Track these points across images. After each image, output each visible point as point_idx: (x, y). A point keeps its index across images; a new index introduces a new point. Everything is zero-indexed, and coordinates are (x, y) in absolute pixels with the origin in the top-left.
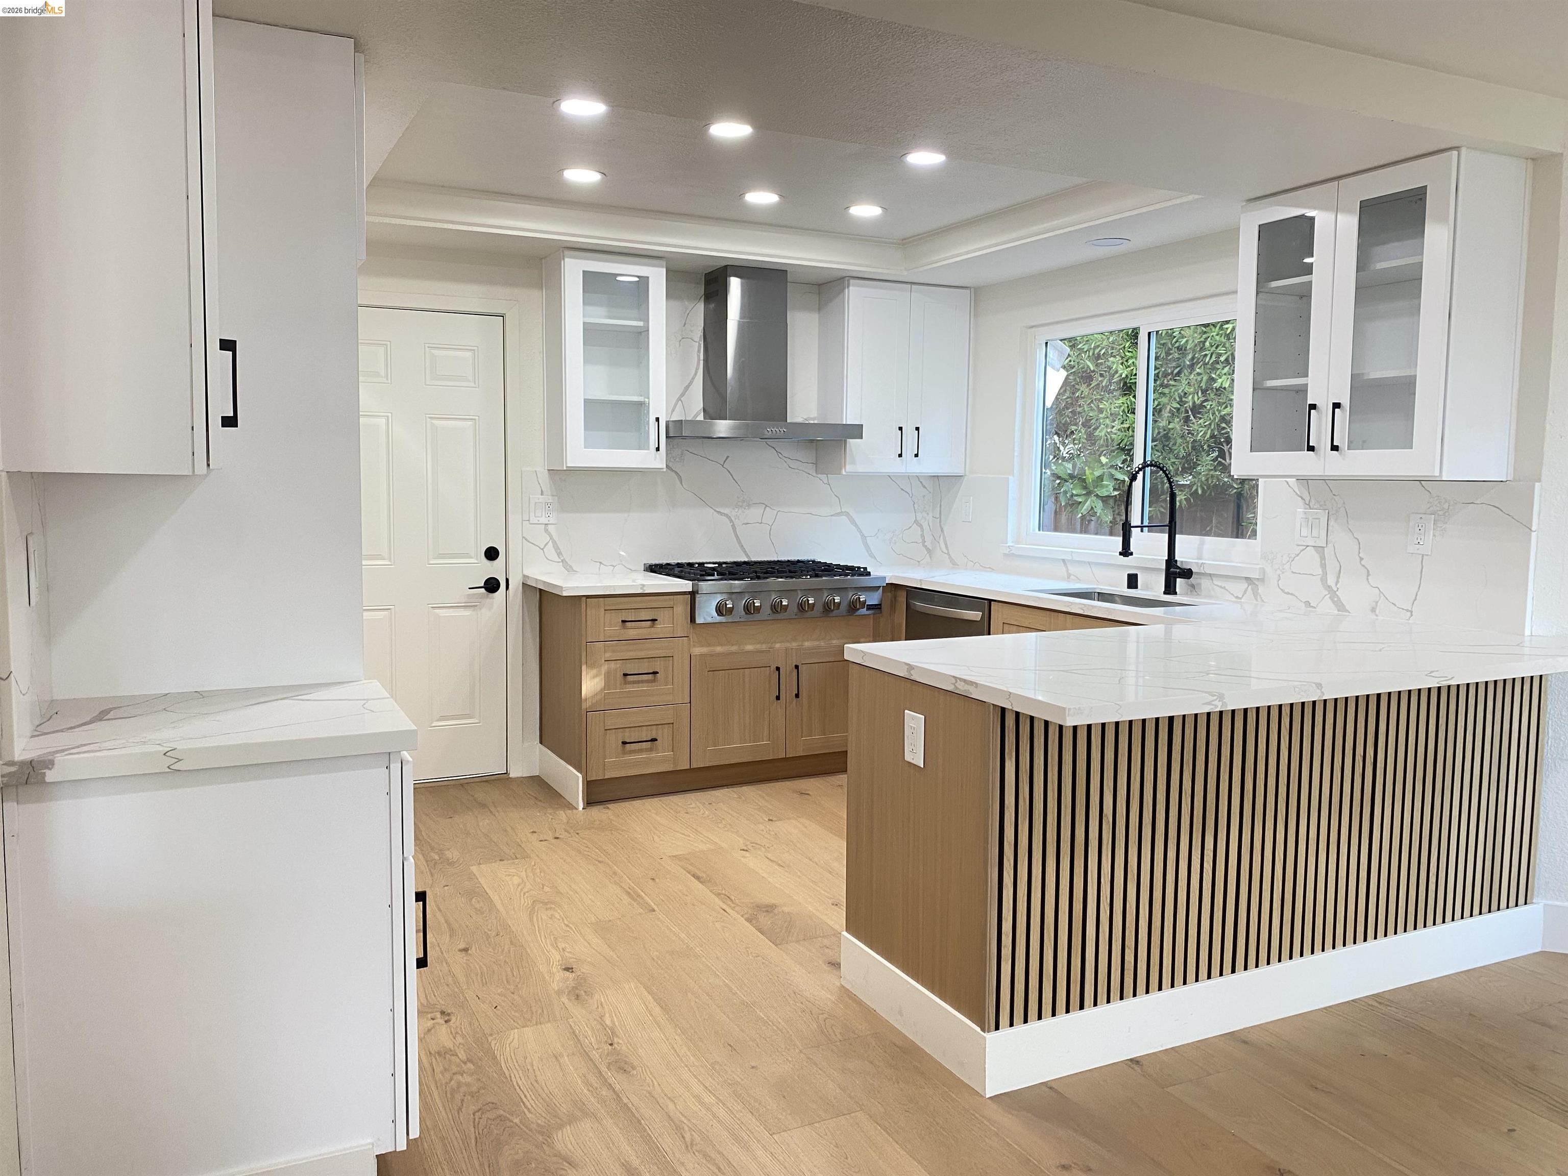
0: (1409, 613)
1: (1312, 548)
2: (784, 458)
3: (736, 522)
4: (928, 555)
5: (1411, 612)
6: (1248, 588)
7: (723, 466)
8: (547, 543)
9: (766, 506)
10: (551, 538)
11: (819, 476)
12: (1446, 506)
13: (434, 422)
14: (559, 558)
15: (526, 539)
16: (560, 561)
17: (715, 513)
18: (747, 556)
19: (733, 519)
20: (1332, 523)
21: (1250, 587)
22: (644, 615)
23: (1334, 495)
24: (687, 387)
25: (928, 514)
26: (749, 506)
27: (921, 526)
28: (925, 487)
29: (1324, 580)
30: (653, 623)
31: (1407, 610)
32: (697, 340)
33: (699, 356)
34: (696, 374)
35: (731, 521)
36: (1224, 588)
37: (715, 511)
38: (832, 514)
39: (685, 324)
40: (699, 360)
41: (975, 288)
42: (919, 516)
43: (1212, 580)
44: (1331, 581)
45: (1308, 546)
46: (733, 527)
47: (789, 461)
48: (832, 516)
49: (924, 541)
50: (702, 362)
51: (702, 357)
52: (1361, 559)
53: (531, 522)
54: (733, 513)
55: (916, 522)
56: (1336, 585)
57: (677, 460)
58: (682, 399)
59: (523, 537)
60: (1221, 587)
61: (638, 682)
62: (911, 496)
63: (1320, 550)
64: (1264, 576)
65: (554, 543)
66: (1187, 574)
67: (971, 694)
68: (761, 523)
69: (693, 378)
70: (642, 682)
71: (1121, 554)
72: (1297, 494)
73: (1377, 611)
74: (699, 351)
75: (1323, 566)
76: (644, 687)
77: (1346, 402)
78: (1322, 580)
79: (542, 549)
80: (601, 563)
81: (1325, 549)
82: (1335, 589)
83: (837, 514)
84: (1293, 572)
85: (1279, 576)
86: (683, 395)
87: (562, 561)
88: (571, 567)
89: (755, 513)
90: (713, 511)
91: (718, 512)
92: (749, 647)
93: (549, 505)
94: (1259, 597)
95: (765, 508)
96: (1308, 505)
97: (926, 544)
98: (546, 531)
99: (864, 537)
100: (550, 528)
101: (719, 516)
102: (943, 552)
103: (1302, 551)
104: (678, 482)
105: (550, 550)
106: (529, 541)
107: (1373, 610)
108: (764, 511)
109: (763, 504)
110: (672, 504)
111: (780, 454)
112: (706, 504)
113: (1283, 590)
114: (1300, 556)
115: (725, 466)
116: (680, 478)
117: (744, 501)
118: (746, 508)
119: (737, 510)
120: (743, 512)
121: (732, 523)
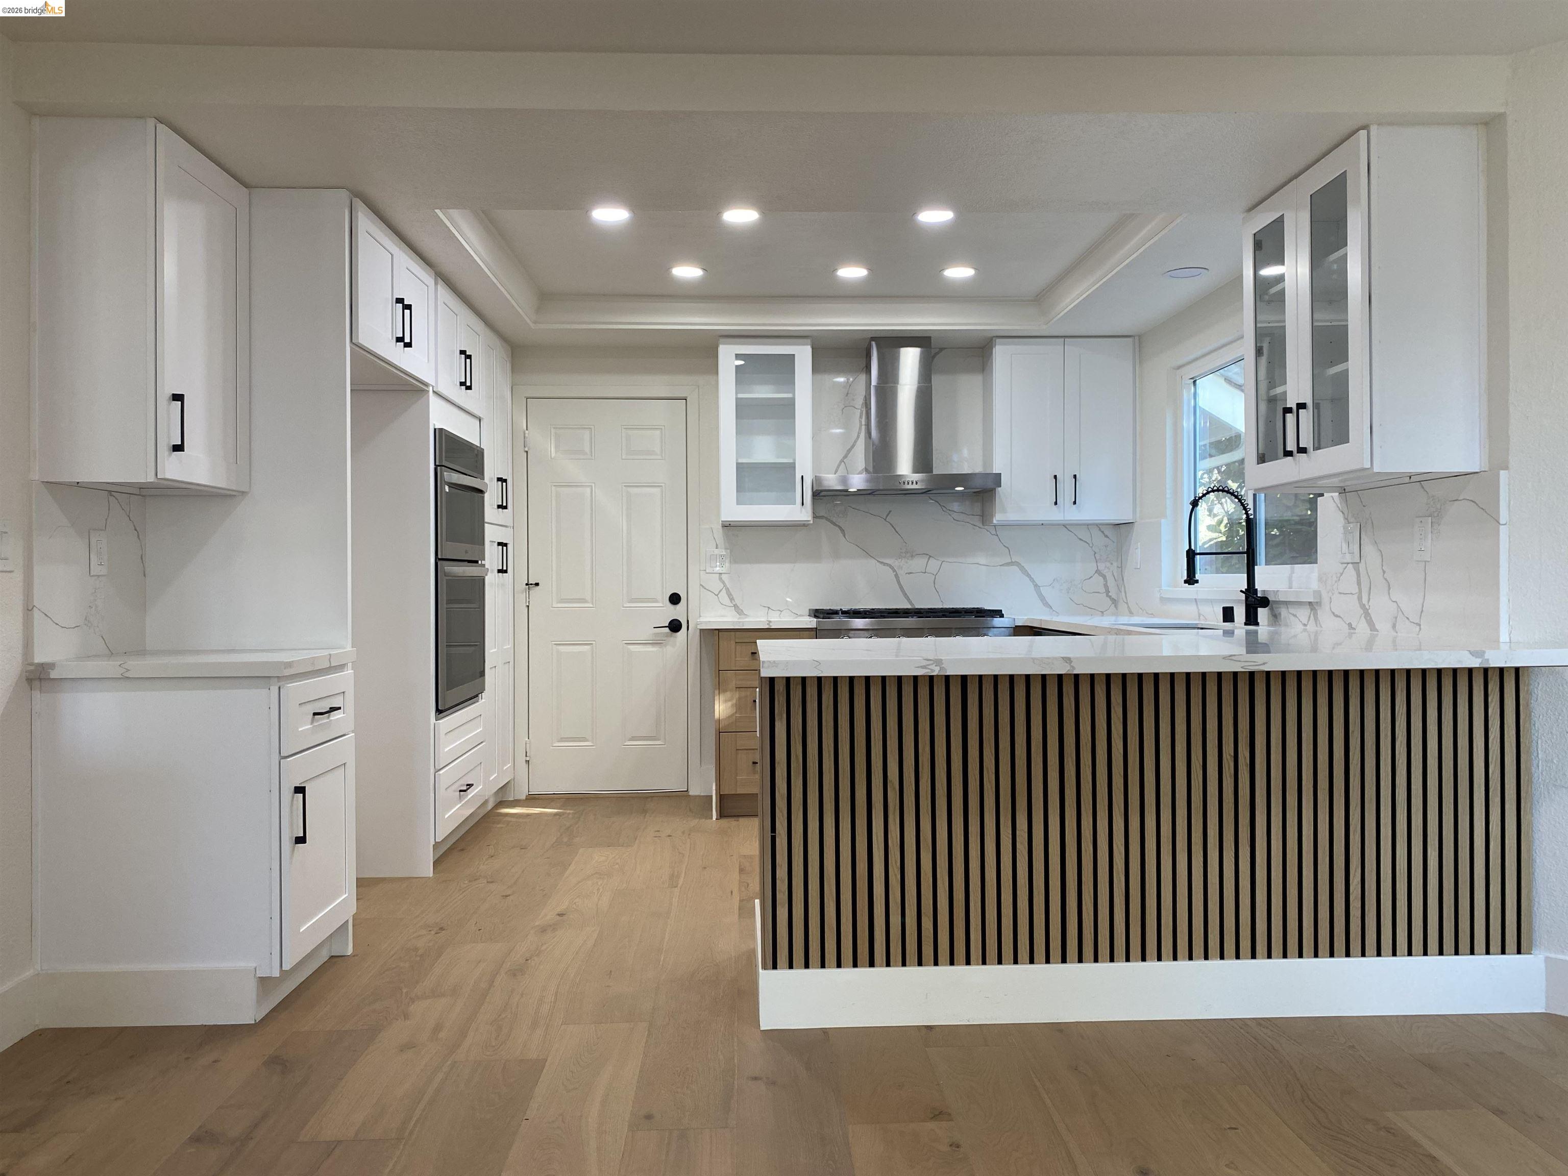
0: (1418, 627)
1: (1351, 565)
2: (948, 511)
3: (900, 572)
4: (1113, 605)
5: (1420, 625)
6: (1311, 613)
7: (885, 520)
8: (721, 590)
9: (930, 556)
10: (725, 585)
11: (986, 527)
12: (1439, 506)
13: (630, 489)
14: (731, 602)
15: (703, 586)
16: (732, 604)
17: (878, 564)
18: (911, 603)
19: (896, 569)
20: (1363, 535)
23: (1364, 506)
24: (849, 451)
25: (1112, 564)
26: (912, 556)
27: (1104, 577)
28: (1106, 536)
29: (1360, 598)
31: (1416, 624)
32: (860, 407)
33: (861, 422)
34: (858, 437)
35: (894, 571)
37: (878, 561)
38: (1001, 564)
39: (848, 394)
40: (861, 425)
41: (1140, 336)
42: (1101, 566)
43: (1288, 608)
44: (1365, 601)
45: (1348, 563)
46: (897, 576)
47: (954, 515)
48: (1000, 566)
49: (1107, 592)
50: (863, 427)
51: (863, 423)
52: (1384, 572)
53: (707, 571)
54: (896, 563)
55: (1098, 572)
56: (1368, 603)
57: (841, 515)
58: (845, 461)
59: (701, 585)
60: (1294, 615)
62: (1091, 545)
63: (1356, 566)
64: (1321, 600)
65: (727, 590)
66: (1265, 602)
68: (925, 572)
69: (855, 442)
71: (1186, 582)
72: (1339, 508)
73: (1397, 628)
74: (861, 417)
75: (1359, 583)
77: (1310, 403)
78: (1358, 598)
79: (717, 595)
80: (769, 608)
81: (1360, 565)
82: (1367, 607)
83: (1008, 564)
84: (1340, 593)
85: (1330, 598)
86: (846, 457)
87: (734, 605)
88: (742, 610)
89: (918, 563)
90: (876, 562)
91: (882, 563)
93: (723, 557)
94: (1318, 622)
95: (929, 559)
96: (1347, 520)
97: (1110, 594)
98: (720, 579)
99: (1036, 586)
100: (724, 577)
101: (882, 566)
103: (1344, 569)
104: (841, 534)
105: (723, 597)
106: (705, 588)
107: (1394, 627)
108: (928, 561)
109: (927, 555)
110: (836, 555)
111: (944, 507)
112: (869, 555)
113: (1333, 613)
114: (1343, 575)
115: (887, 520)
116: (843, 531)
117: (907, 552)
118: (910, 558)
119: (900, 560)
120: (906, 562)
121: (895, 573)
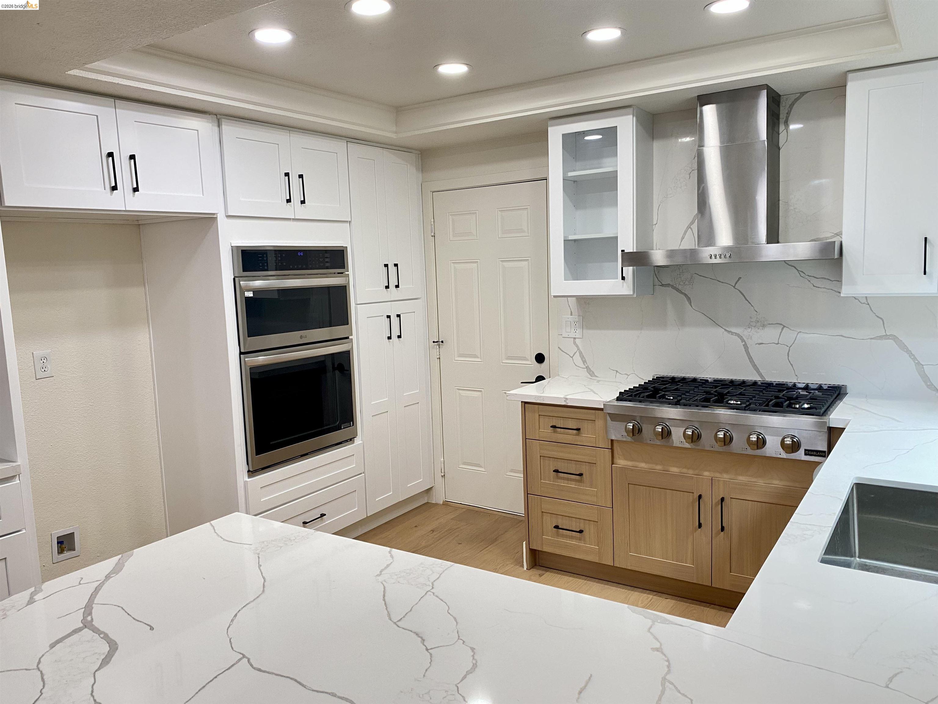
2: (807, 277)
3: (749, 343)
7: (734, 287)
8: (575, 353)
9: (784, 326)
10: (578, 349)
13: (505, 264)
14: (583, 365)
15: (561, 349)
16: (585, 367)
17: (726, 333)
18: (760, 375)
19: (745, 339)
22: (570, 424)
24: (696, 216)
26: (764, 326)
30: (579, 432)
35: (743, 340)
37: (725, 330)
38: (872, 337)
46: (746, 347)
47: (814, 281)
48: (871, 339)
53: (565, 336)
54: (745, 332)
57: (687, 283)
58: (691, 227)
59: (559, 348)
61: (568, 479)
65: (581, 353)
68: (778, 344)
70: (571, 480)
76: (573, 485)
79: (572, 357)
80: (617, 371)
83: (882, 338)
86: (692, 223)
87: (586, 367)
88: (593, 373)
89: (770, 334)
90: (723, 330)
91: (729, 332)
92: (674, 470)
93: (576, 323)
95: (782, 329)
98: (575, 343)
99: (919, 365)
100: (577, 341)
101: (729, 335)
104: (687, 302)
105: (577, 357)
106: (562, 351)
108: (781, 333)
109: (781, 324)
110: (682, 322)
111: (802, 272)
112: (715, 324)
115: (736, 287)
116: (689, 299)
117: (758, 321)
118: (761, 328)
119: (749, 330)
120: (757, 332)
121: (744, 343)
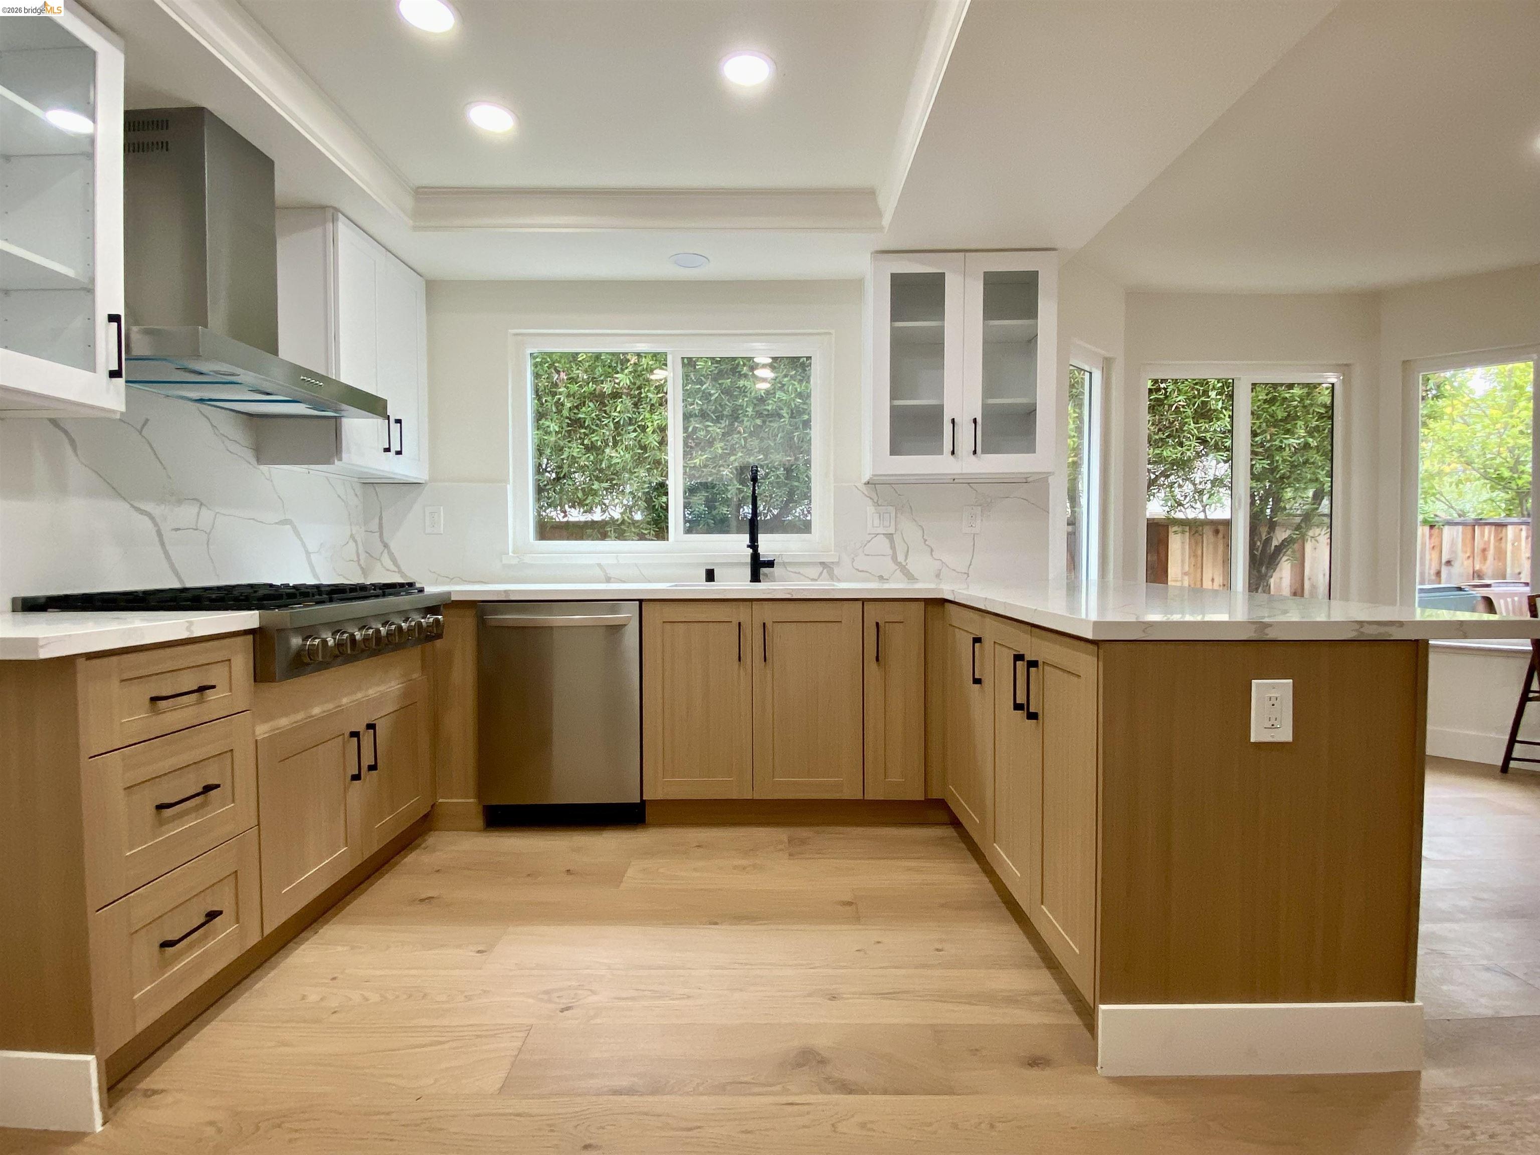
0: (966, 576)
1: (882, 535)
2: (222, 436)
3: (162, 525)
4: (363, 575)
5: (968, 574)
6: (823, 571)
7: (140, 433)
9: (204, 504)
11: (260, 466)
12: (989, 500)
17: (131, 509)
18: (180, 579)
19: (160, 520)
20: (899, 515)
21: (825, 571)
22: (189, 682)
23: (899, 495)
25: (361, 528)
26: (180, 502)
27: (356, 541)
28: (357, 496)
29: (894, 558)
30: (204, 695)
31: (965, 573)
36: (799, 573)
37: (132, 506)
38: (275, 521)
42: (355, 530)
43: (786, 568)
44: (901, 558)
45: (878, 534)
46: (159, 533)
47: (229, 442)
48: (274, 524)
52: (926, 541)
54: (158, 510)
55: (352, 537)
56: (905, 560)
60: (796, 573)
62: (347, 505)
63: (889, 536)
64: (836, 561)
66: (770, 564)
67: (1391, 635)
68: (196, 528)
70: (190, 812)
72: (865, 495)
73: (941, 577)
75: (893, 547)
76: (191, 822)
78: (892, 558)
81: (894, 536)
82: (904, 564)
83: (281, 522)
84: (865, 555)
85: (853, 559)
89: (186, 514)
90: (129, 506)
91: (137, 509)
94: (834, 577)
95: (200, 508)
96: (877, 504)
97: (360, 562)
99: (308, 553)
101: (137, 515)
102: (388, 570)
103: (873, 538)
104: (70, 449)
107: (938, 576)
108: (198, 511)
109: (197, 500)
110: (61, 488)
111: (218, 428)
112: (117, 493)
113: (857, 570)
114: (871, 543)
115: (144, 433)
117: (171, 494)
118: (176, 504)
119: (163, 507)
120: (172, 510)
121: (157, 528)
